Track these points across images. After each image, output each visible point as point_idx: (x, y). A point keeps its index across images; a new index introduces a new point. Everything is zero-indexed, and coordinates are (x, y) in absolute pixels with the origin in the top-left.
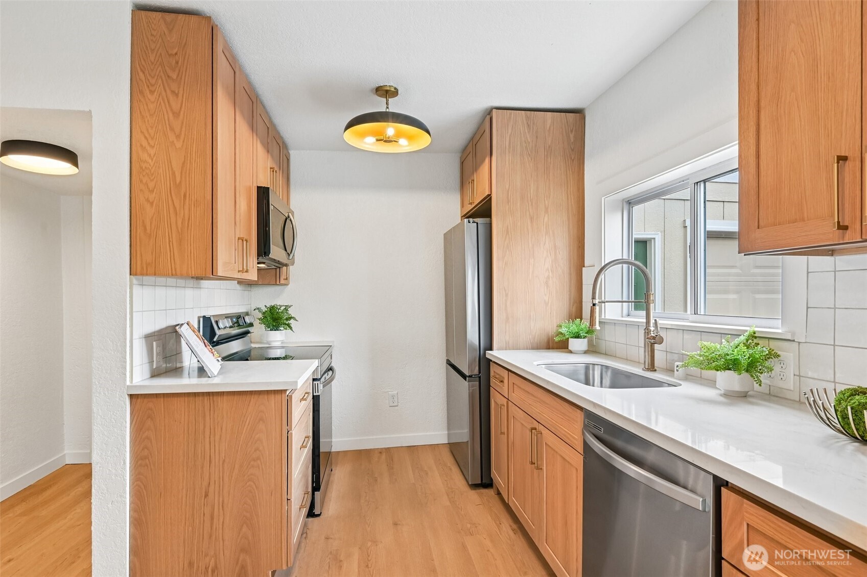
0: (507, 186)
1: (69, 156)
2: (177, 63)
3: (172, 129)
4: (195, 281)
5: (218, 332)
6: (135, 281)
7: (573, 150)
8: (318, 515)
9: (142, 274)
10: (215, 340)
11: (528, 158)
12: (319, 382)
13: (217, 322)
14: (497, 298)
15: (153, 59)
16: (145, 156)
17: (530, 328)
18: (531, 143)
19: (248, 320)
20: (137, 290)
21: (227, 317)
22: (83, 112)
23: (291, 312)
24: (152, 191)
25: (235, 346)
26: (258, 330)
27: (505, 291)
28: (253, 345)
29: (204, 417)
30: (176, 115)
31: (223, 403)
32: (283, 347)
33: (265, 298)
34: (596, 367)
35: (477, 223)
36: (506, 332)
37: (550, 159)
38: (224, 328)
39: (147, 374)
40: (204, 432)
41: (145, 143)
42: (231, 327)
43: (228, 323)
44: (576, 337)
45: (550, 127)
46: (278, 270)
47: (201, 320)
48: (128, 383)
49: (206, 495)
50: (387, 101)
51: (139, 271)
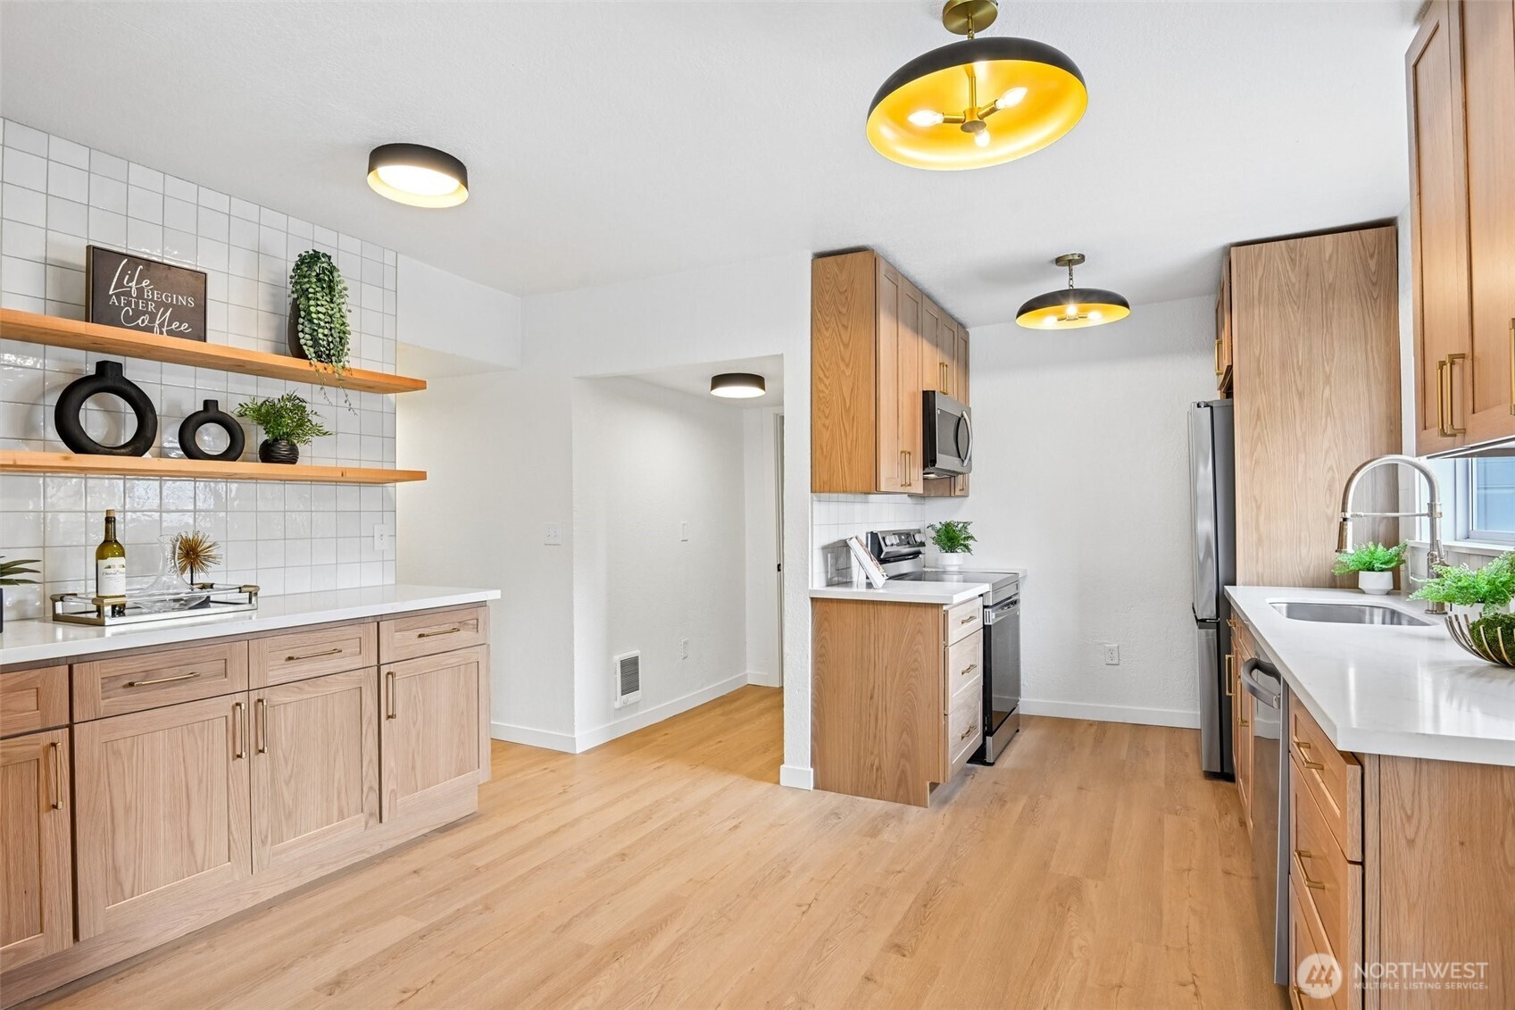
0: (1257, 352)
1: (757, 380)
2: (847, 298)
3: (843, 360)
4: (863, 496)
5: (885, 550)
6: (815, 498)
7: (1374, 284)
8: (992, 764)
9: (820, 492)
10: (882, 557)
11: (1292, 308)
12: (990, 610)
13: (884, 539)
14: (1243, 511)
15: (827, 299)
16: (821, 387)
17: (1300, 555)
18: (1297, 286)
19: (918, 538)
20: (816, 505)
21: (895, 533)
22: (777, 355)
23: (971, 530)
24: (827, 417)
25: (906, 567)
26: (931, 551)
27: (1256, 501)
28: (926, 569)
29: (870, 624)
30: (846, 346)
31: (886, 612)
32: (960, 573)
33: (940, 512)
34: (1376, 610)
35: (1212, 407)
36: (1257, 561)
37: (1333, 303)
38: (891, 545)
39: (823, 583)
40: (869, 637)
41: (822, 376)
42: (898, 545)
43: (895, 540)
44: (1369, 570)
45: (1331, 257)
46: (953, 479)
47: (869, 535)
48: (810, 588)
49: (871, 698)
50: (1071, 270)
51: (818, 490)
